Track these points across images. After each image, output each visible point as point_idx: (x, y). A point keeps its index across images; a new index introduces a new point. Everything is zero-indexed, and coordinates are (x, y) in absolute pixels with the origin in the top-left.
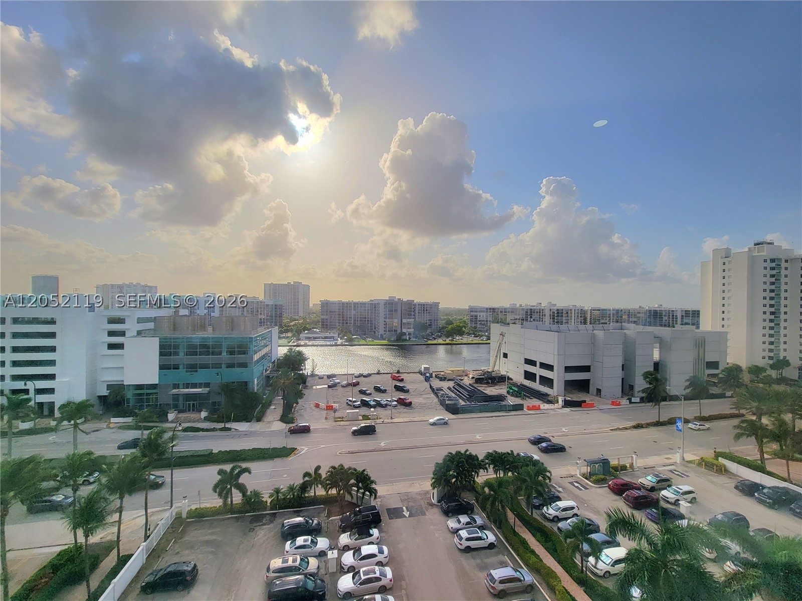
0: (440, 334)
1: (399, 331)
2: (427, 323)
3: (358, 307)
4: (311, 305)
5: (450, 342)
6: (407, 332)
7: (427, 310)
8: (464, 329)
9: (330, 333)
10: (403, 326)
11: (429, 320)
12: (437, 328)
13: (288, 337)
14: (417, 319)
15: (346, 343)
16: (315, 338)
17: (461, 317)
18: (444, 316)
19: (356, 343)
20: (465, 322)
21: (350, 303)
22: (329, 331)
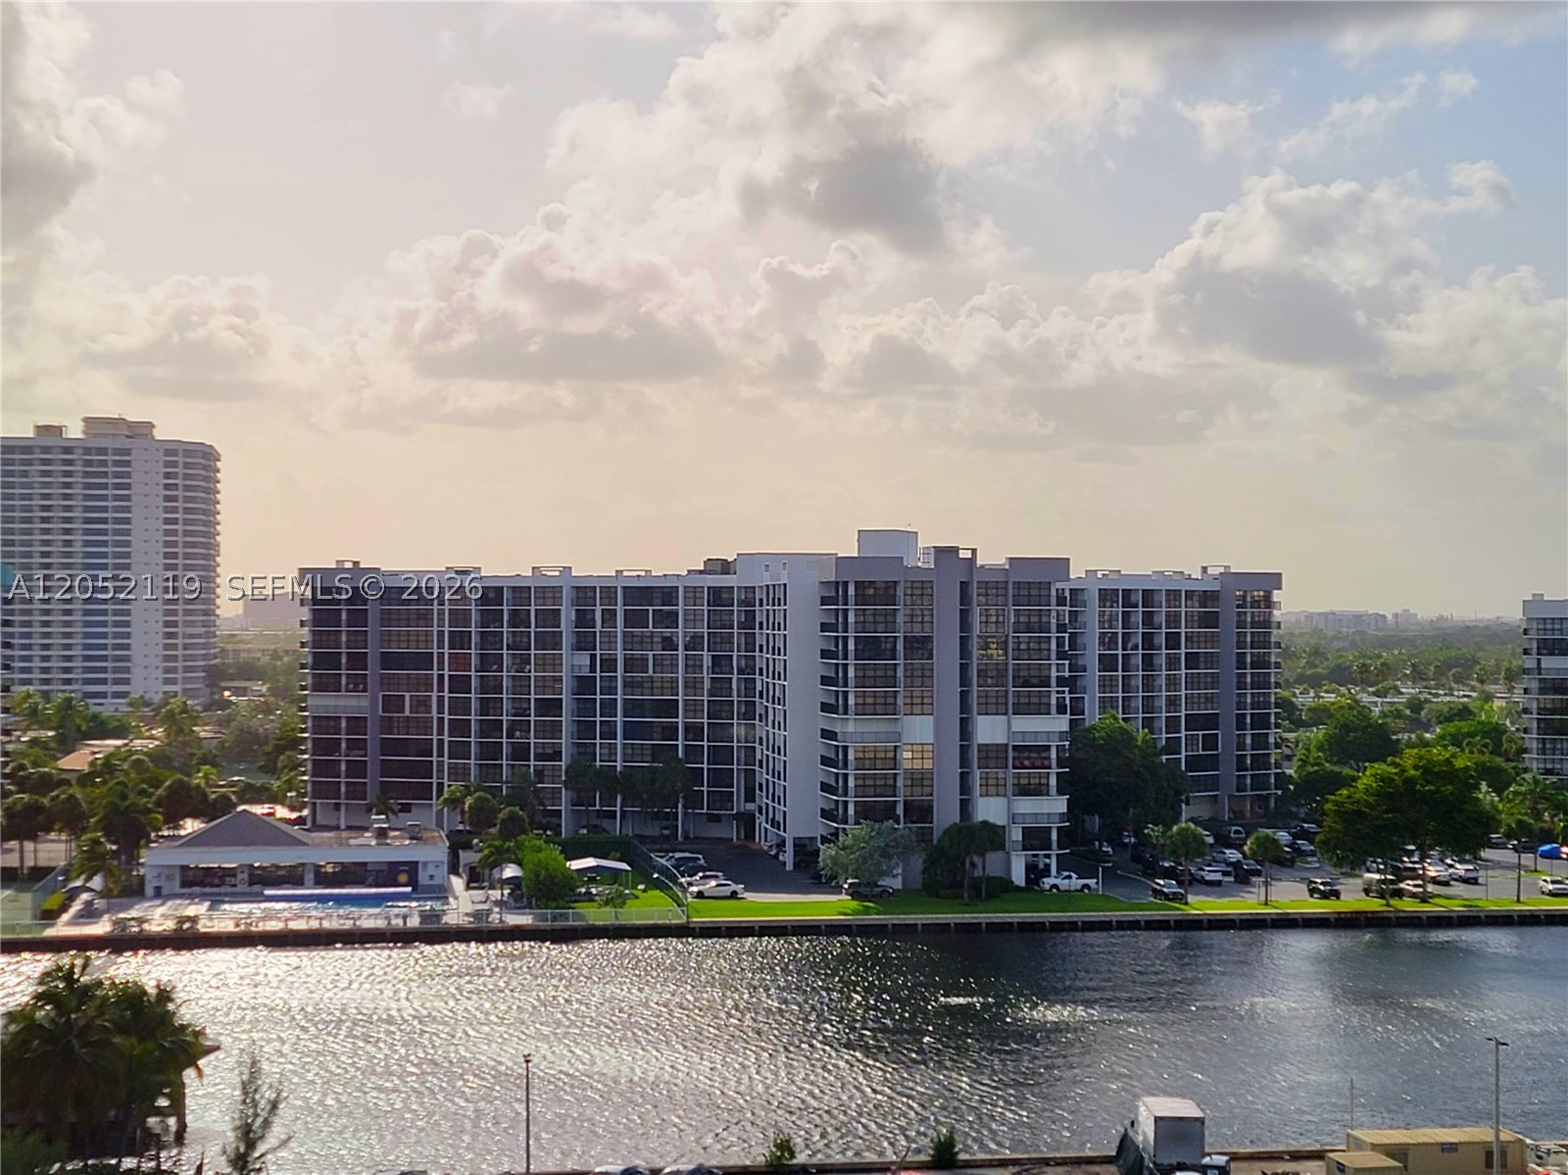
0: (1283, 836)
1: (946, 814)
2: (1173, 746)
3: (609, 616)
4: (228, 607)
5: (1374, 904)
6: (1014, 818)
7: (1173, 641)
8: (1485, 793)
9: (382, 834)
10: (977, 774)
11: (1193, 722)
12: (1259, 782)
13: (39, 873)
14: (1092, 716)
15: (515, 919)
16: (261, 881)
17: (1462, 696)
18: (1315, 682)
19: (595, 914)
20: (1495, 733)
21: (549, 593)
22: (378, 820)
